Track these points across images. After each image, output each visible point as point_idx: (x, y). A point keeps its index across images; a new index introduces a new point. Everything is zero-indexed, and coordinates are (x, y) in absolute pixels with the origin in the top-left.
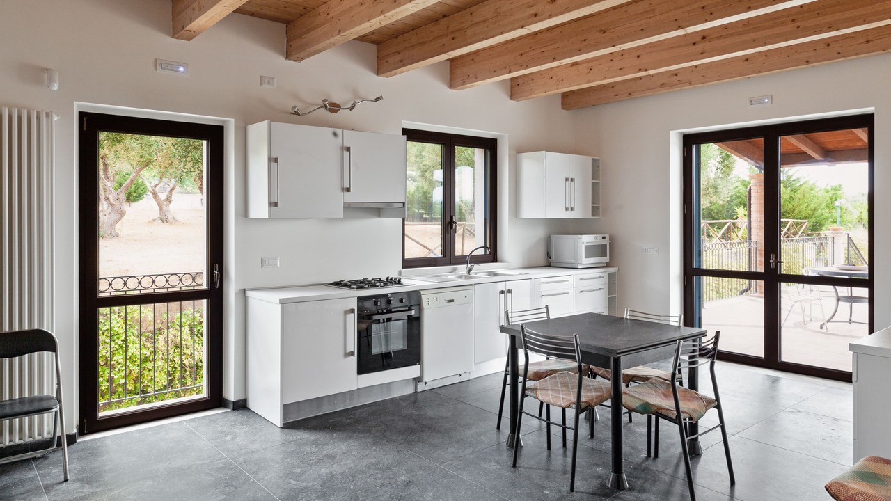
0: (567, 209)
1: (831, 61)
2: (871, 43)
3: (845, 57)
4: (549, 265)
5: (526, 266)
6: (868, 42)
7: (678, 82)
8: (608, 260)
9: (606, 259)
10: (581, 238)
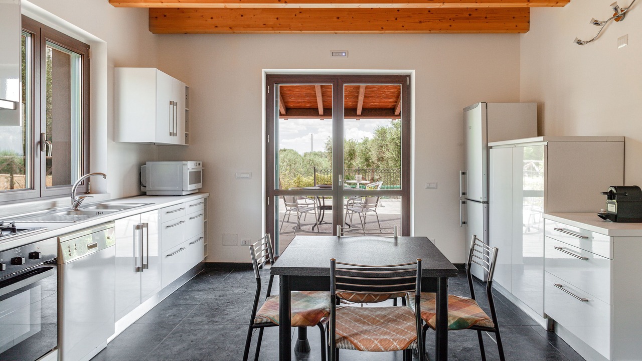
0: (170, 134)
1: (397, 31)
2: (422, 23)
3: (407, 30)
4: (143, 194)
5: (122, 197)
6: (421, 22)
7: (264, 26)
8: (201, 187)
9: (200, 185)
10: (186, 165)
